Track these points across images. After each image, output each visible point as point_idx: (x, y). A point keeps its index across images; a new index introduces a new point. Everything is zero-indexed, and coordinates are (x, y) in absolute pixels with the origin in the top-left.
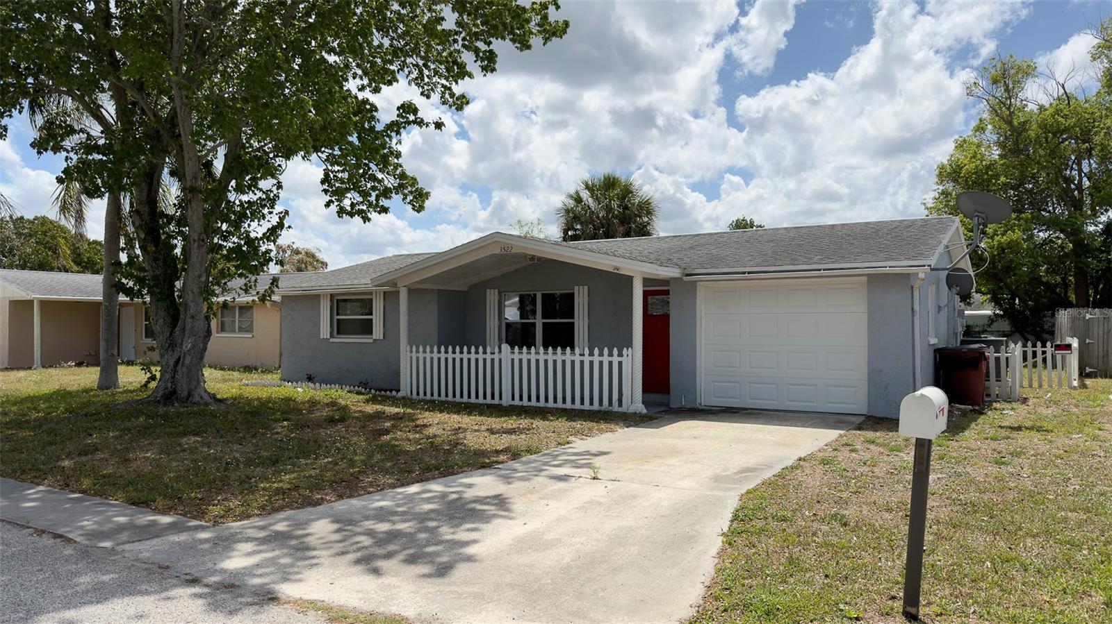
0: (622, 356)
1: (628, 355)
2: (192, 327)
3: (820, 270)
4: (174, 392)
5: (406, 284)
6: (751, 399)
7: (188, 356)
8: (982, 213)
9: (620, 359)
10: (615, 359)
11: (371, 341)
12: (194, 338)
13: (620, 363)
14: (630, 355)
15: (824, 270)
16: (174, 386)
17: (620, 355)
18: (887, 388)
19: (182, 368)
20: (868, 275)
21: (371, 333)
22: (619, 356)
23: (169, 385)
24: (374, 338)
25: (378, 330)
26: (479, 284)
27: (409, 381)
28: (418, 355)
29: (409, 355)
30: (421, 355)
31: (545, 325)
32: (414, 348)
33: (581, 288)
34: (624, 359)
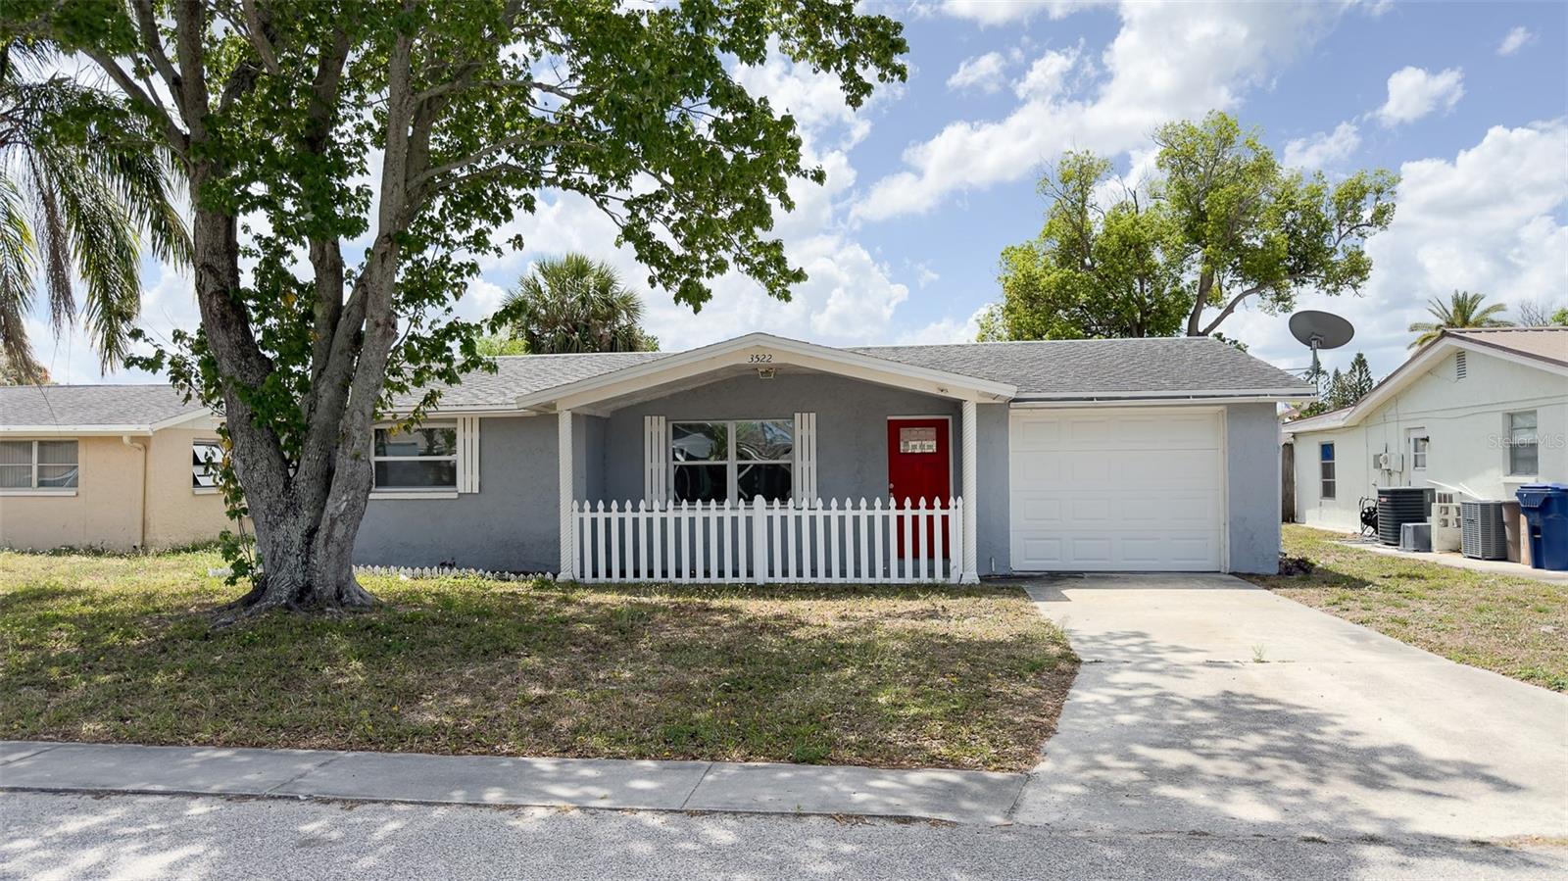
0: (948, 507)
1: (956, 507)
2: (353, 475)
3: (1188, 397)
4: (308, 588)
6: (1076, 559)
7: (339, 523)
8: (1321, 336)
9: (945, 512)
10: (938, 513)
11: (455, 495)
12: (352, 493)
13: (945, 519)
14: (960, 508)
15: (1194, 397)
16: (307, 579)
17: (944, 506)
18: (1252, 538)
19: (326, 544)
20: (1228, 405)
21: (452, 482)
22: (942, 508)
23: (299, 577)
24: (461, 491)
25: (468, 480)
26: (628, 408)
27: (578, 556)
28: (594, 515)
29: (577, 515)
30: (601, 516)
31: (741, 468)
32: (587, 505)
33: (805, 415)
34: (951, 513)
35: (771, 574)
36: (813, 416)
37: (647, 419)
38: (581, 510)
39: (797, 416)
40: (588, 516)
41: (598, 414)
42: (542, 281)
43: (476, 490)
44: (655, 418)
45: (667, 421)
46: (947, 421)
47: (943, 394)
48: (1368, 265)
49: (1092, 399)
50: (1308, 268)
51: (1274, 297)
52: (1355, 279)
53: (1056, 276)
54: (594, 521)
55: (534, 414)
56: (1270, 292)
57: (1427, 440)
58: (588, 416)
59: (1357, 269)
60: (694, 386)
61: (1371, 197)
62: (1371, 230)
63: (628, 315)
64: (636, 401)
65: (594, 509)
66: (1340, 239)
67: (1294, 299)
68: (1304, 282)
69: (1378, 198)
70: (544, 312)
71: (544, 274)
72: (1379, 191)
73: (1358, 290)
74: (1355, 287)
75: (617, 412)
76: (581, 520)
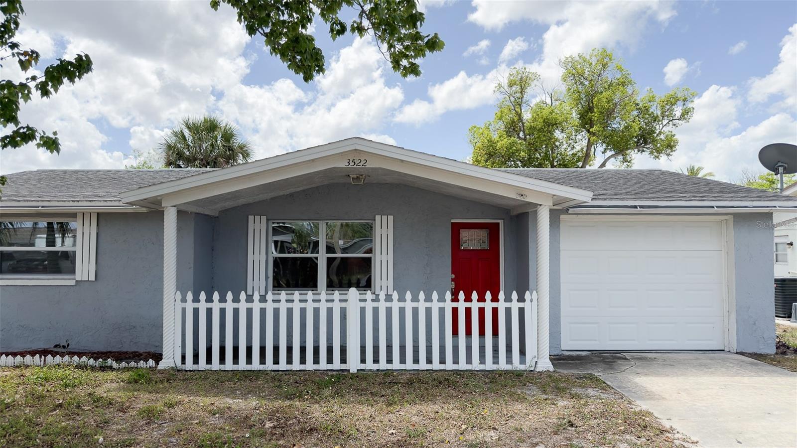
0: (524, 301)
1: (531, 301)
5: (175, 204)
6: (611, 340)
8: (786, 164)
9: (521, 305)
10: (515, 306)
11: (73, 283)
13: (522, 311)
14: (535, 301)
21: (72, 270)
22: (519, 301)
24: (78, 277)
25: (85, 269)
26: (234, 209)
27: (180, 344)
28: (196, 305)
29: (179, 305)
30: (203, 306)
31: (330, 261)
32: (190, 296)
33: (384, 217)
34: (526, 305)
35: (363, 361)
36: (391, 218)
37: (251, 218)
38: (184, 300)
39: (378, 218)
40: (190, 306)
41: (207, 213)
42: (187, 133)
43: (92, 278)
44: (257, 218)
45: (268, 220)
46: (499, 223)
47: (522, 199)
48: (676, 142)
49: (636, 207)
50: (646, 142)
51: (622, 160)
52: (669, 151)
53: (506, 141)
54: (196, 311)
55: (144, 210)
56: (620, 157)
57: (791, 244)
58: (197, 214)
59: (670, 145)
60: (292, 190)
61: (680, 103)
62: (680, 122)
63: (243, 157)
64: (242, 201)
65: (196, 300)
66: (663, 127)
67: (633, 161)
68: (643, 151)
69: (684, 104)
70: (188, 153)
71: (189, 128)
72: (685, 100)
73: (670, 157)
74: (668, 155)
75: (224, 212)
76: (184, 310)
